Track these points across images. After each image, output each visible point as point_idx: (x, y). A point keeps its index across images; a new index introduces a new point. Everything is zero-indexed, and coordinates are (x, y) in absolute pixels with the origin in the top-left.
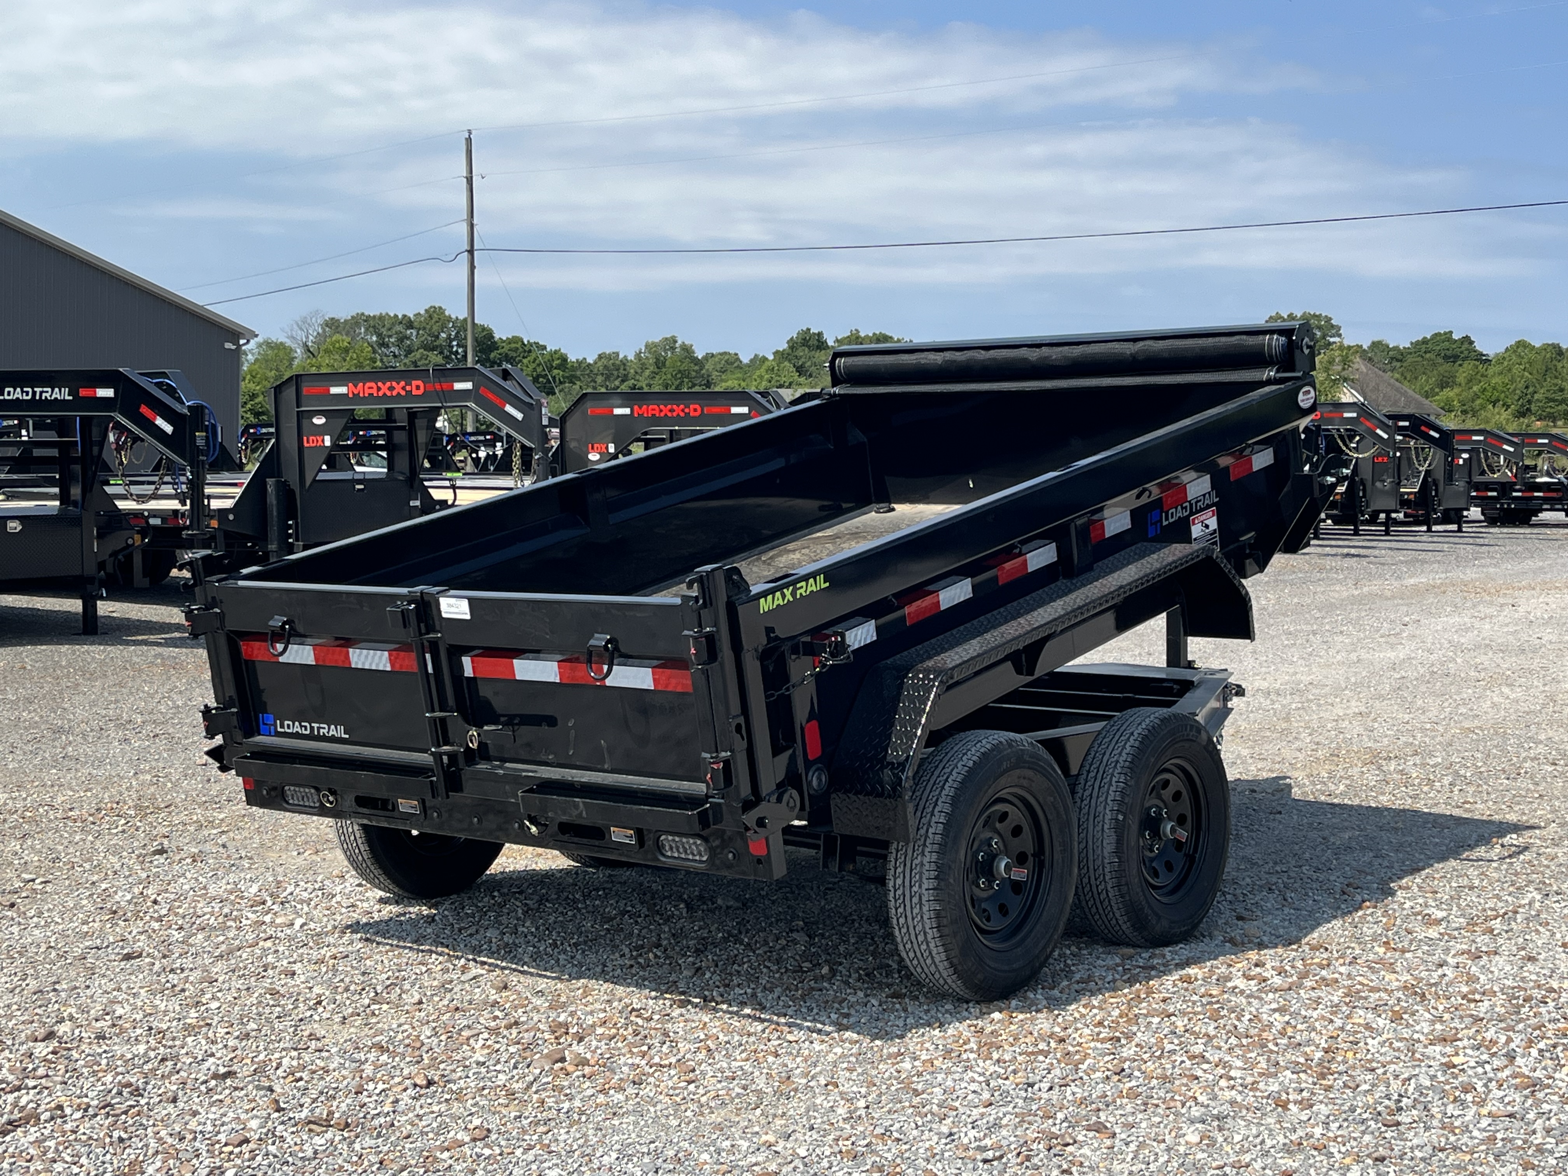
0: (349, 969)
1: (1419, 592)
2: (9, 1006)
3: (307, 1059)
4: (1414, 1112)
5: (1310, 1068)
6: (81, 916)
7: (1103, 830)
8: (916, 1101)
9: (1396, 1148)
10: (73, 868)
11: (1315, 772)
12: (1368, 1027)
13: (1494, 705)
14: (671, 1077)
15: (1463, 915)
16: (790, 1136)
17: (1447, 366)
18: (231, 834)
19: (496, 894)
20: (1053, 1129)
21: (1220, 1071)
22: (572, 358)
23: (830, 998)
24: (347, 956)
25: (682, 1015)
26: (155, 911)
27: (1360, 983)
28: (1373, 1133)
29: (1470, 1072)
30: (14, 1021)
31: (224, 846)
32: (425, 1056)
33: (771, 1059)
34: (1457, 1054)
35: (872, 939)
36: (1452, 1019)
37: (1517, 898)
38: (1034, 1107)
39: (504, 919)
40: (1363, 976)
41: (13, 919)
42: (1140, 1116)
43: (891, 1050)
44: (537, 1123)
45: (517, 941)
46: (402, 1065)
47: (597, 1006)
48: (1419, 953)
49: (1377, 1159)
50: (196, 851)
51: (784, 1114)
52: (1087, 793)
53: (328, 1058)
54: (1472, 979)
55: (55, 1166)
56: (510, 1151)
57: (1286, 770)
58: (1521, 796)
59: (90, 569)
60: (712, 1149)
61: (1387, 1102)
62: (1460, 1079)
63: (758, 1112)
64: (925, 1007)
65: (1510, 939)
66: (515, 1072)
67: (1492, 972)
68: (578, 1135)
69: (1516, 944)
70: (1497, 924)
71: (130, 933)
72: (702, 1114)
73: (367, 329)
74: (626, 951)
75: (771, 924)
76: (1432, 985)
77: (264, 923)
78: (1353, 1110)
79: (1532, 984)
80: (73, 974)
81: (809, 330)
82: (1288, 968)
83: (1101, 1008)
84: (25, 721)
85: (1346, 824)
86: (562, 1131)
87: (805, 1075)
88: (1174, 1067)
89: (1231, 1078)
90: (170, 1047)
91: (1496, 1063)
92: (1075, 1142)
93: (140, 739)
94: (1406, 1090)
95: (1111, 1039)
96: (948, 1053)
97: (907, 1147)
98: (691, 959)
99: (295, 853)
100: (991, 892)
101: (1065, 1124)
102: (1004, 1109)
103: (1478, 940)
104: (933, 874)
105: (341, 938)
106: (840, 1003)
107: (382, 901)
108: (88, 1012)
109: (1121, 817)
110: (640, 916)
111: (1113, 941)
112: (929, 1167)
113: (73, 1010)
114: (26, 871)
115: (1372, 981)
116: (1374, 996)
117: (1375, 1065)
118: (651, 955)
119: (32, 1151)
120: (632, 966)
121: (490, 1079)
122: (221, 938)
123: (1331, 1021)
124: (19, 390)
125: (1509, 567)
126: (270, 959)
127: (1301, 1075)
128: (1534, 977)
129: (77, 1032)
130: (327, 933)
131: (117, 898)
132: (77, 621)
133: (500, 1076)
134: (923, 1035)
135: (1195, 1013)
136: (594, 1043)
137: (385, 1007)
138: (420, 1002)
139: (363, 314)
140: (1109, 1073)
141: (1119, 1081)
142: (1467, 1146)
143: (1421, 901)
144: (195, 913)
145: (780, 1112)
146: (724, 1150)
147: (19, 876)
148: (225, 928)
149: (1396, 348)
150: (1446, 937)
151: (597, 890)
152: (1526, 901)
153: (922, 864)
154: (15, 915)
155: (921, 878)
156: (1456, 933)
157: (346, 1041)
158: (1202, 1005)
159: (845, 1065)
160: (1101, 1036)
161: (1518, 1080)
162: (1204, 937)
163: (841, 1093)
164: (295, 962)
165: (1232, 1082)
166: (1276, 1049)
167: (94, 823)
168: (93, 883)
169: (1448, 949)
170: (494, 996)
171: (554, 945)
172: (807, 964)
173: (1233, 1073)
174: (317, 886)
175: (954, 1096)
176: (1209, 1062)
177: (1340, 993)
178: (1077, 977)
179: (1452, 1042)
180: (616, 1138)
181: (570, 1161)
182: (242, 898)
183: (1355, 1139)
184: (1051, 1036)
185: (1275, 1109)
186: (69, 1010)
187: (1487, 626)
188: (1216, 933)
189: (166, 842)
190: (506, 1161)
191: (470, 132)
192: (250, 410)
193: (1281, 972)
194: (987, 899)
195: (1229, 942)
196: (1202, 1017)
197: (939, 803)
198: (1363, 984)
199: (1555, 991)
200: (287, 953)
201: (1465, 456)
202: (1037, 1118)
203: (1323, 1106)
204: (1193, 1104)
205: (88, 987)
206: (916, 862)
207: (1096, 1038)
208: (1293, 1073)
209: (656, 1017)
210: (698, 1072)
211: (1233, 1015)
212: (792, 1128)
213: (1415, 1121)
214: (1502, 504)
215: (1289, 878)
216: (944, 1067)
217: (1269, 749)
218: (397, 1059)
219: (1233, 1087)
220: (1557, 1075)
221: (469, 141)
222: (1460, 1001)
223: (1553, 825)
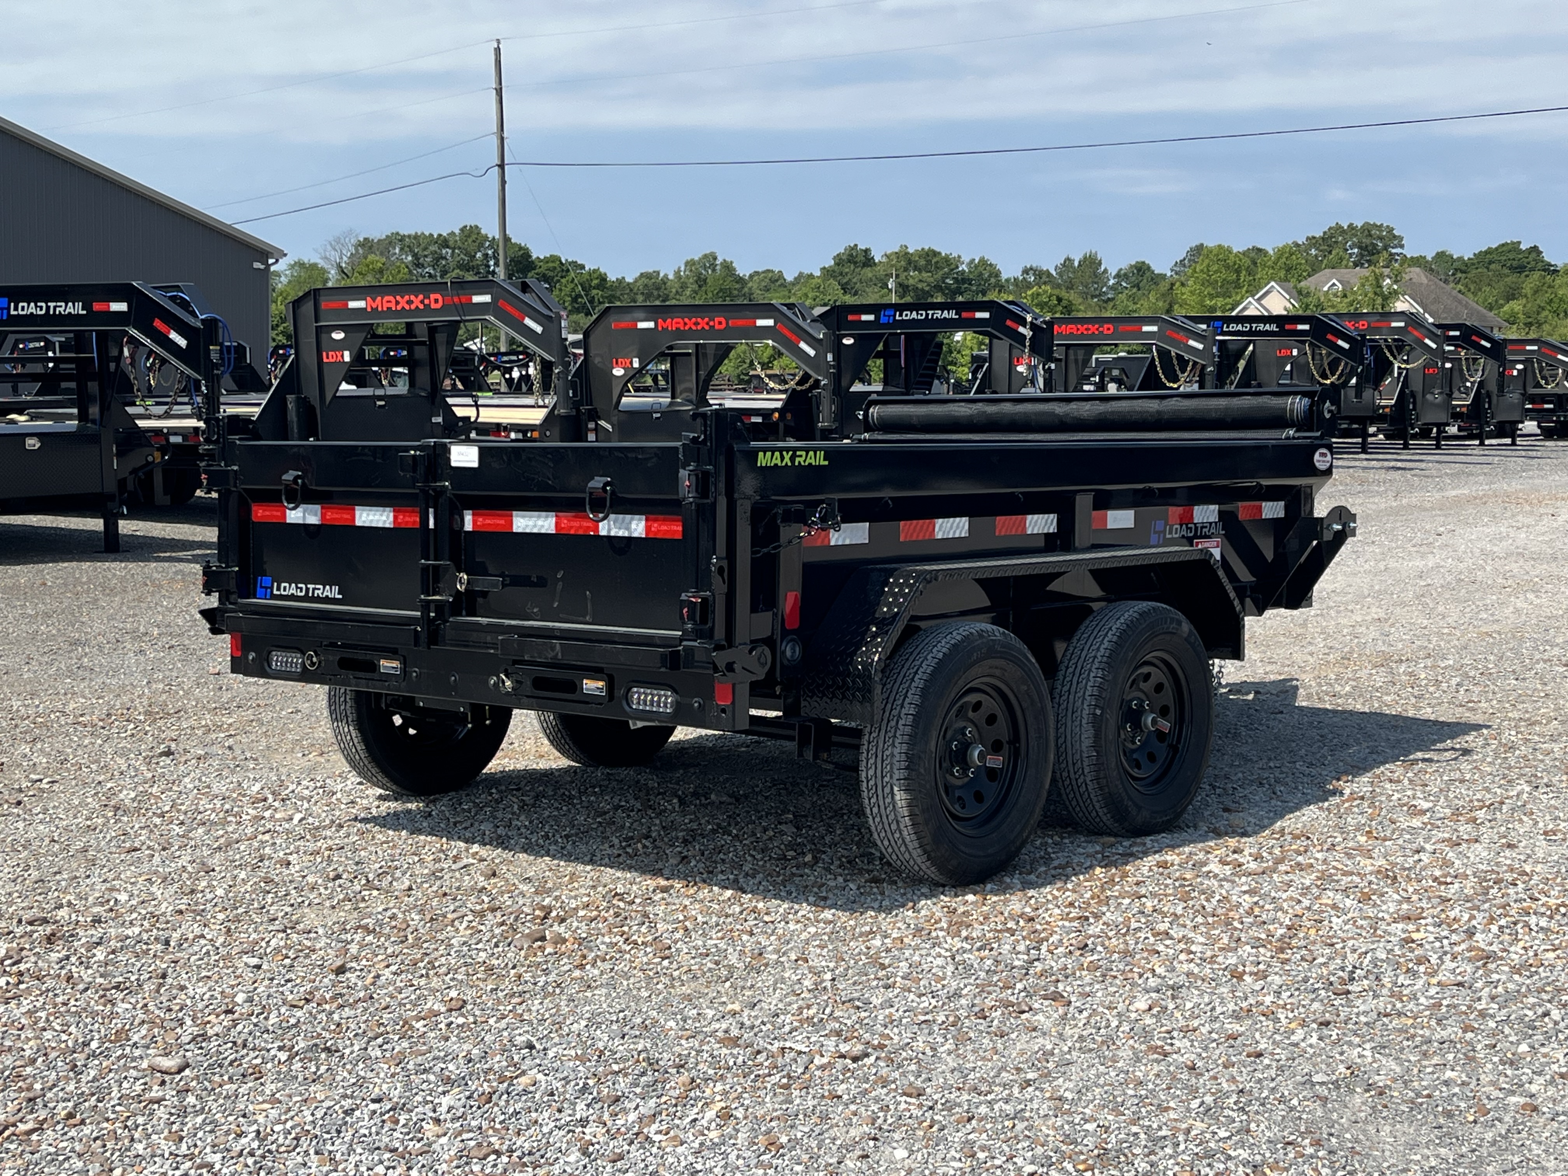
0: (343, 859)
1: (1458, 502)
2: (10, 894)
3: (295, 939)
4: (1366, 982)
5: (1270, 943)
6: (85, 812)
7: (1081, 725)
8: (881, 974)
9: (1342, 1014)
10: (81, 769)
11: (1324, 674)
12: (1334, 907)
13: (1517, 611)
14: (646, 954)
15: (1449, 806)
16: (755, 1005)
17: (1512, 279)
18: (238, 737)
19: (494, 791)
20: (1011, 998)
21: (1182, 946)
22: (612, 277)
23: (809, 883)
24: (343, 848)
25: (663, 899)
26: (158, 808)
27: (1334, 868)
28: (1322, 1001)
29: (1427, 946)
30: (14, 908)
31: (230, 748)
32: (410, 937)
33: (745, 937)
34: (1418, 930)
35: (859, 830)
36: (1420, 900)
37: (1507, 790)
38: (995, 979)
39: (499, 815)
40: (1338, 860)
41: (19, 816)
42: (1097, 986)
43: (863, 930)
44: (513, 995)
45: (510, 833)
46: (386, 944)
47: (583, 891)
48: (1400, 842)
49: (1321, 1024)
50: (203, 753)
51: (752, 986)
52: (1066, 688)
53: (315, 939)
54: (1447, 864)
55: (44, 1033)
56: (483, 1019)
57: (1294, 672)
58: (1527, 695)
59: (111, 487)
60: (679, 1017)
61: (1341, 973)
62: (1416, 953)
63: (728, 984)
64: (902, 891)
65: (1492, 828)
66: (496, 950)
67: (1468, 858)
68: (551, 1006)
69: (1498, 833)
70: (1481, 814)
71: (132, 828)
72: (673, 987)
73: (401, 249)
74: (616, 841)
75: (760, 818)
76: (1405, 869)
77: (263, 818)
78: (1306, 980)
79: (1505, 868)
80: (75, 865)
81: (856, 245)
82: (1265, 854)
83: (1074, 891)
84: (43, 633)
85: (1346, 722)
86: (536, 1002)
87: (776, 951)
88: (1137, 943)
89: (1192, 952)
90: (163, 930)
91: (1454, 938)
92: (1031, 1009)
93: (155, 650)
94: (1361, 963)
95: (1080, 918)
96: (918, 931)
97: (866, 1014)
98: (679, 849)
99: (300, 755)
100: (966, 780)
101: (1023, 994)
102: (966, 981)
103: (1461, 829)
104: (903, 765)
105: (338, 831)
106: (819, 887)
107: (381, 798)
108: (86, 899)
109: (1098, 712)
110: (632, 811)
111: (1095, 831)
112: (886, 1031)
113: (72, 898)
114: (34, 772)
115: (1347, 866)
116: (1346, 879)
117: (1335, 940)
118: (639, 845)
119: (23, 1021)
120: (619, 855)
121: (471, 957)
122: (221, 832)
123: (1300, 902)
124: (32, 304)
125: (1557, 478)
126: (268, 851)
127: (1261, 949)
128: (1508, 862)
129: (74, 916)
130: (325, 826)
131: (122, 796)
132: (99, 540)
133: (481, 954)
134: (897, 915)
135: (1166, 895)
136: (575, 924)
137: (375, 893)
138: (410, 889)
139: (397, 234)
140: (1072, 948)
141: (1081, 955)
142: (1412, 1011)
143: (1409, 793)
144: (196, 810)
145: (749, 984)
146: (690, 1018)
147: (27, 776)
148: (225, 823)
149: (1460, 259)
150: (1429, 827)
151: (594, 787)
152: (1515, 793)
153: (892, 755)
154: (21, 812)
155: (891, 768)
156: (1439, 823)
157: (334, 924)
158: (1175, 888)
159: (818, 942)
160: (1071, 916)
161: (1473, 953)
162: (1189, 827)
163: (810, 968)
164: (291, 854)
165: (1192, 956)
166: (1240, 926)
167: (103, 728)
168: (100, 783)
169: (1430, 838)
170: (482, 882)
171: (546, 837)
172: (792, 853)
173: (1193, 948)
174: (318, 785)
175: (919, 970)
176: (1172, 938)
177: (1313, 877)
178: (1056, 863)
179: (1416, 920)
180: (588, 1008)
181: (540, 1028)
182: (244, 796)
183: (1304, 1006)
184: (1021, 916)
185: (1230, 980)
186: (68, 897)
187: (1523, 535)
188: (1201, 824)
189: (173, 745)
190: (478, 1029)
191: (498, 41)
192: (282, 332)
193: (1258, 858)
194: (961, 787)
195: (1213, 832)
196: (1172, 898)
197: (909, 695)
198: (1337, 869)
199: (1527, 875)
200: (284, 845)
201: (1520, 367)
202: (997, 989)
203: (1277, 977)
204: (1150, 975)
205: (89, 876)
206: (887, 753)
207: (1065, 917)
208: (1252, 948)
209: (638, 901)
210: (673, 950)
211: (1203, 897)
212: (759, 998)
213: (1365, 990)
214: (1558, 417)
215: (1282, 773)
216: (913, 944)
217: (1280, 653)
218: (382, 939)
219: (1192, 960)
220: (1512, 949)
221: (498, 51)
222: (1431, 883)
223: (1555, 722)
